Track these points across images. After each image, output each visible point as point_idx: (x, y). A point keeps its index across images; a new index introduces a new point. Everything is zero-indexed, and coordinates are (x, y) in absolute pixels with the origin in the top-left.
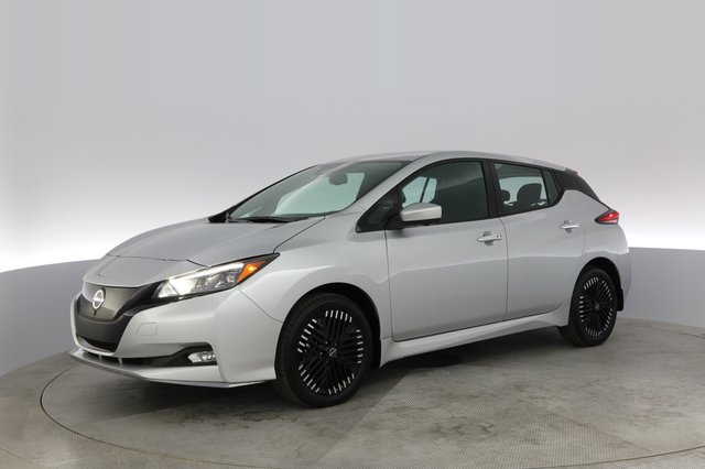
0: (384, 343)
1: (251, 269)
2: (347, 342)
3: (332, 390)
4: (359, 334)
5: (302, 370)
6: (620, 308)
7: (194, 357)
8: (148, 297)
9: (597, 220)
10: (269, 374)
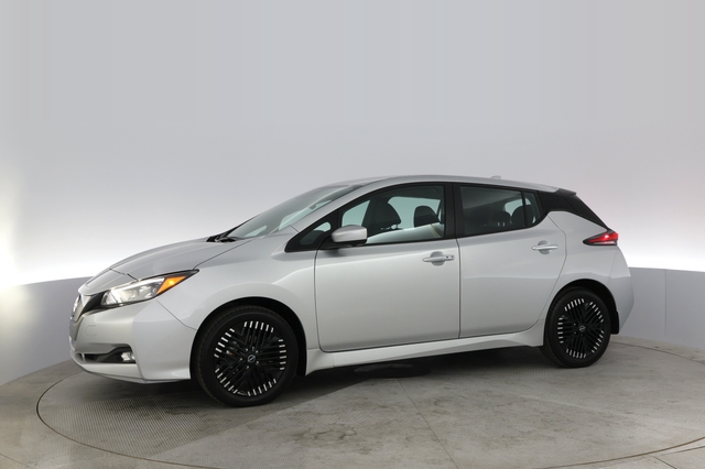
0: (310, 353)
1: (171, 282)
2: (270, 350)
3: (251, 392)
4: (281, 343)
5: (219, 373)
6: (616, 331)
7: (125, 356)
8: (97, 303)
9: (586, 242)
10: (185, 374)
